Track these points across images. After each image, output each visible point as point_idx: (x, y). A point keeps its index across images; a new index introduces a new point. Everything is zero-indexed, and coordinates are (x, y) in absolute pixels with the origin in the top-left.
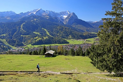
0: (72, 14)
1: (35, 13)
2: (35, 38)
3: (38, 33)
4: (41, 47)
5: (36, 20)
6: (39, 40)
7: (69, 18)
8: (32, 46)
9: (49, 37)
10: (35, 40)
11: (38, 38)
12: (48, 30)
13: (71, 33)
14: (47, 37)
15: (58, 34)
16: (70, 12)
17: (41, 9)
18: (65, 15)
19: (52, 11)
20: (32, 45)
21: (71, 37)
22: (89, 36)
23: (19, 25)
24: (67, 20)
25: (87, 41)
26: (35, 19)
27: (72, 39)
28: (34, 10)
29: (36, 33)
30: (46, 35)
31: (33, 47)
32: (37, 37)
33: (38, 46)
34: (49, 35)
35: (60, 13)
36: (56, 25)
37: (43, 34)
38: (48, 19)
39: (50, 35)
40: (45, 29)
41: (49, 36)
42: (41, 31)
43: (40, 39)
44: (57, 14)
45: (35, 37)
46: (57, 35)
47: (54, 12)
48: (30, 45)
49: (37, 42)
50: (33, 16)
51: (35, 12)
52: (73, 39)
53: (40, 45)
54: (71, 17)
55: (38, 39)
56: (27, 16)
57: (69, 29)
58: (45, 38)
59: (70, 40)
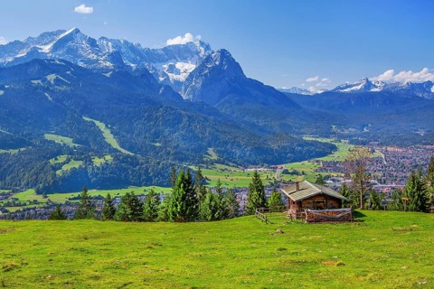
0: (216, 57)
1: (46, 49)
2: (52, 161)
3: (68, 141)
4: (80, 201)
5: (57, 81)
6: (74, 171)
7: (206, 75)
8: (40, 198)
9: (116, 158)
10: (55, 168)
11: (68, 161)
12: (113, 125)
13: (217, 138)
14: (108, 158)
15: (158, 144)
16: (207, 48)
17: (77, 31)
18: (184, 59)
19: (126, 42)
20: (38, 192)
21: (215, 157)
22: (293, 151)
24: (198, 84)
25: (286, 172)
26: (51, 77)
27: (218, 166)
28: (43, 36)
29: (58, 139)
30: (103, 148)
31: (46, 200)
32: (62, 159)
33: (70, 195)
34: (119, 148)
35: (165, 49)
36: (149, 102)
37: (89, 144)
38: (108, 75)
39: (122, 147)
40: (97, 123)
41: (116, 150)
42: (80, 132)
43: (77, 164)
44: (151, 55)
45: (55, 155)
46: (155, 147)
47: (139, 45)
48: (32, 191)
49: (63, 179)
50: (40, 62)
51: (46, 44)
52: (224, 167)
53: (76, 194)
54: (213, 68)
55: (67, 168)
56: (10, 60)
57: (206, 120)
58: (98, 162)
59: (214, 171)
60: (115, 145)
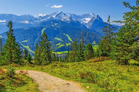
0: (96, 17)
3: (60, 39)
4: (64, 54)
5: (57, 25)
6: (62, 47)
7: (93, 22)
10: (58, 46)
11: (61, 44)
12: (70, 35)
13: (95, 39)
14: (70, 44)
15: (81, 40)
16: (94, 14)
17: (61, 12)
19: (73, 14)
21: (95, 43)
23: (39, 31)
24: (91, 24)
26: (56, 24)
27: (96, 45)
28: (53, 13)
29: (58, 39)
30: (68, 41)
31: (56, 53)
32: (59, 44)
35: (83, 15)
36: (79, 29)
37: (65, 40)
38: (69, 23)
39: (73, 41)
40: (67, 35)
41: (71, 42)
42: (63, 37)
43: (63, 45)
44: (79, 17)
45: (58, 43)
47: (76, 14)
49: (60, 49)
50: (53, 20)
51: (54, 15)
53: (63, 52)
54: (95, 20)
55: (60, 46)
56: (46, 19)
57: (93, 34)
58: (67, 45)
59: (94, 47)
60: (71, 40)
